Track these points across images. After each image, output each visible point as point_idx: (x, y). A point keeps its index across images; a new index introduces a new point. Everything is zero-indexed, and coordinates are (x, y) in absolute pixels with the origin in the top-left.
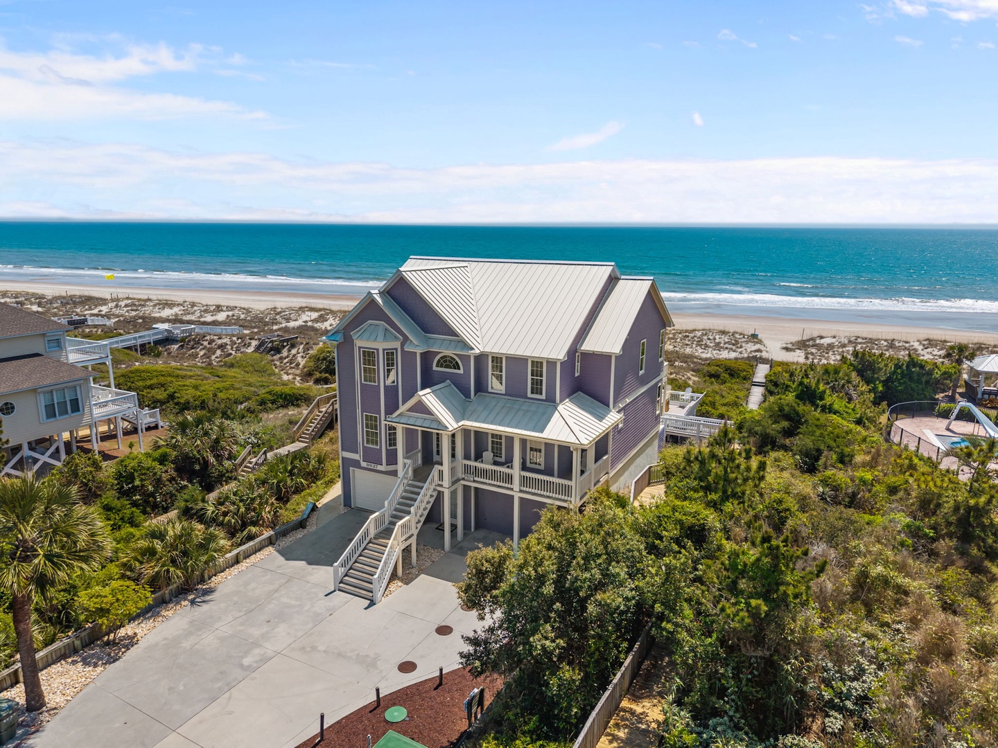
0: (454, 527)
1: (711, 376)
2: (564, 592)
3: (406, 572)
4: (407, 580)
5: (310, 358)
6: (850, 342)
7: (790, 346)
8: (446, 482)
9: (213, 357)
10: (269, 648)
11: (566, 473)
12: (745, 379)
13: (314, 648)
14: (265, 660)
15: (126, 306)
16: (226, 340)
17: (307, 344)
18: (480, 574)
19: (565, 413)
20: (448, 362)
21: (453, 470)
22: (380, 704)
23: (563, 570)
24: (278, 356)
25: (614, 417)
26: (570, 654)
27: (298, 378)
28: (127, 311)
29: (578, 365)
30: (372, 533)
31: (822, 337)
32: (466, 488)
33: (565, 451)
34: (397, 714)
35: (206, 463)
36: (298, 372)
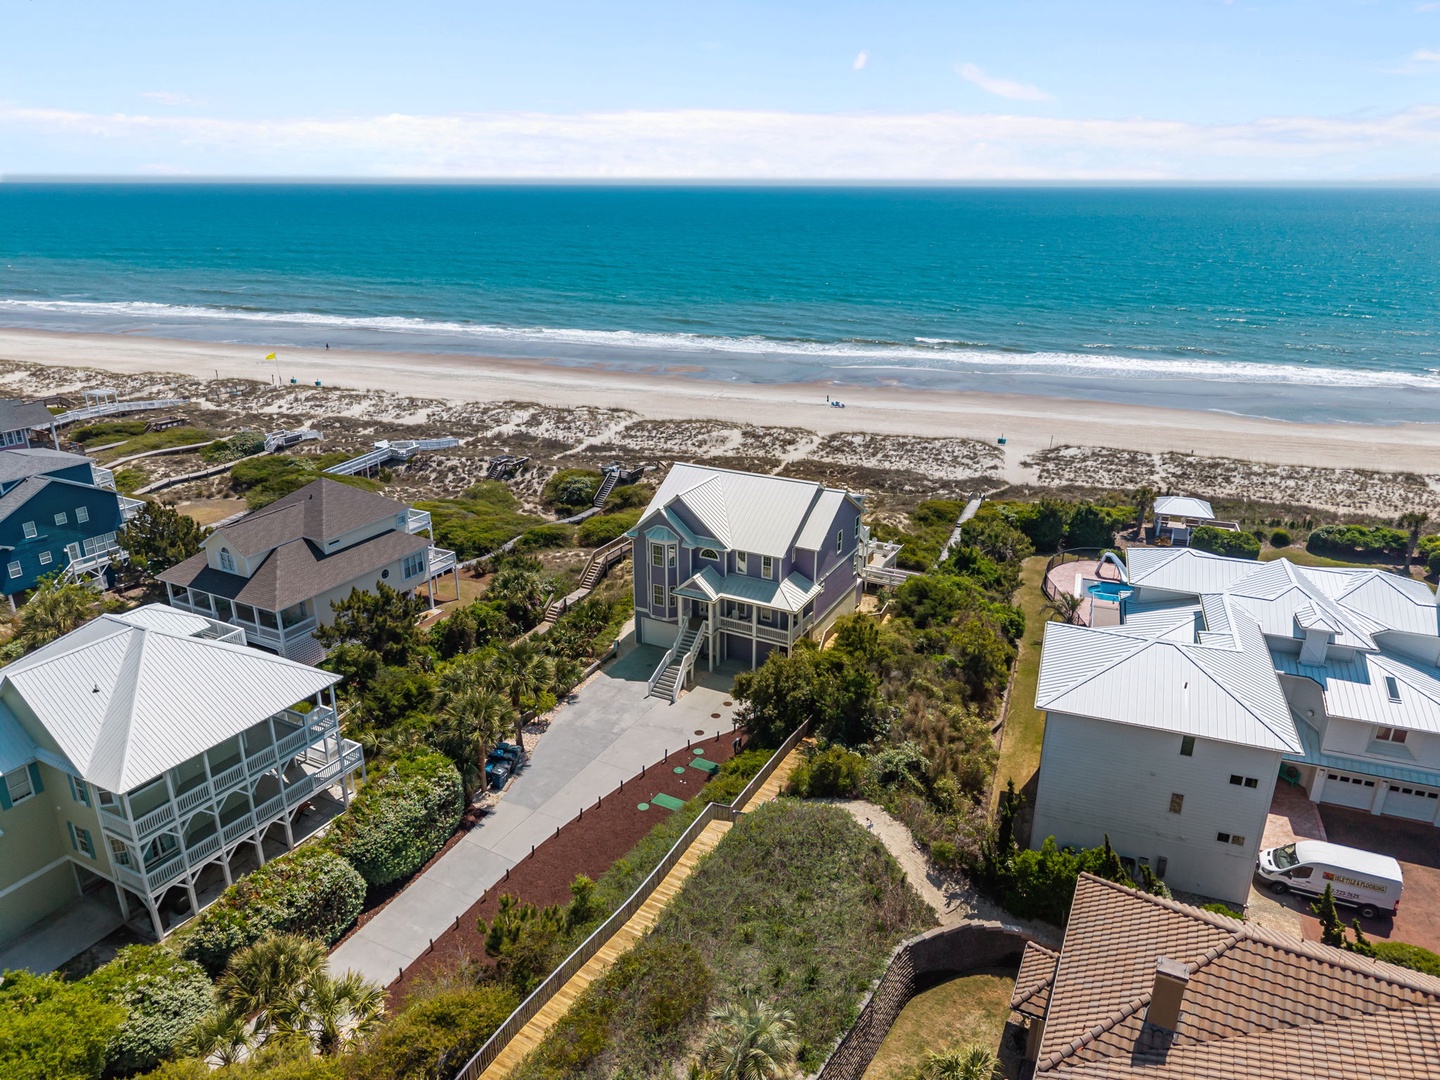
0: (714, 657)
1: (921, 519)
2: (778, 691)
3: (688, 686)
4: (690, 689)
5: (547, 484)
6: (1093, 454)
7: (1029, 460)
8: (710, 631)
9: (447, 482)
10: (623, 725)
11: (784, 627)
12: (951, 521)
13: (648, 725)
14: (624, 730)
15: (307, 399)
16: (454, 462)
17: (541, 468)
18: (741, 685)
19: (784, 590)
20: (709, 553)
21: (714, 623)
22: (690, 748)
23: (777, 680)
24: (513, 480)
25: (816, 589)
26: (780, 716)
27: (540, 507)
28: (311, 407)
29: (794, 556)
30: (668, 661)
31: (1067, 447)
32: (722, 634)
33: (784, 615)
34: (698, 751)
35: (526, 610)
36: (537, 500)
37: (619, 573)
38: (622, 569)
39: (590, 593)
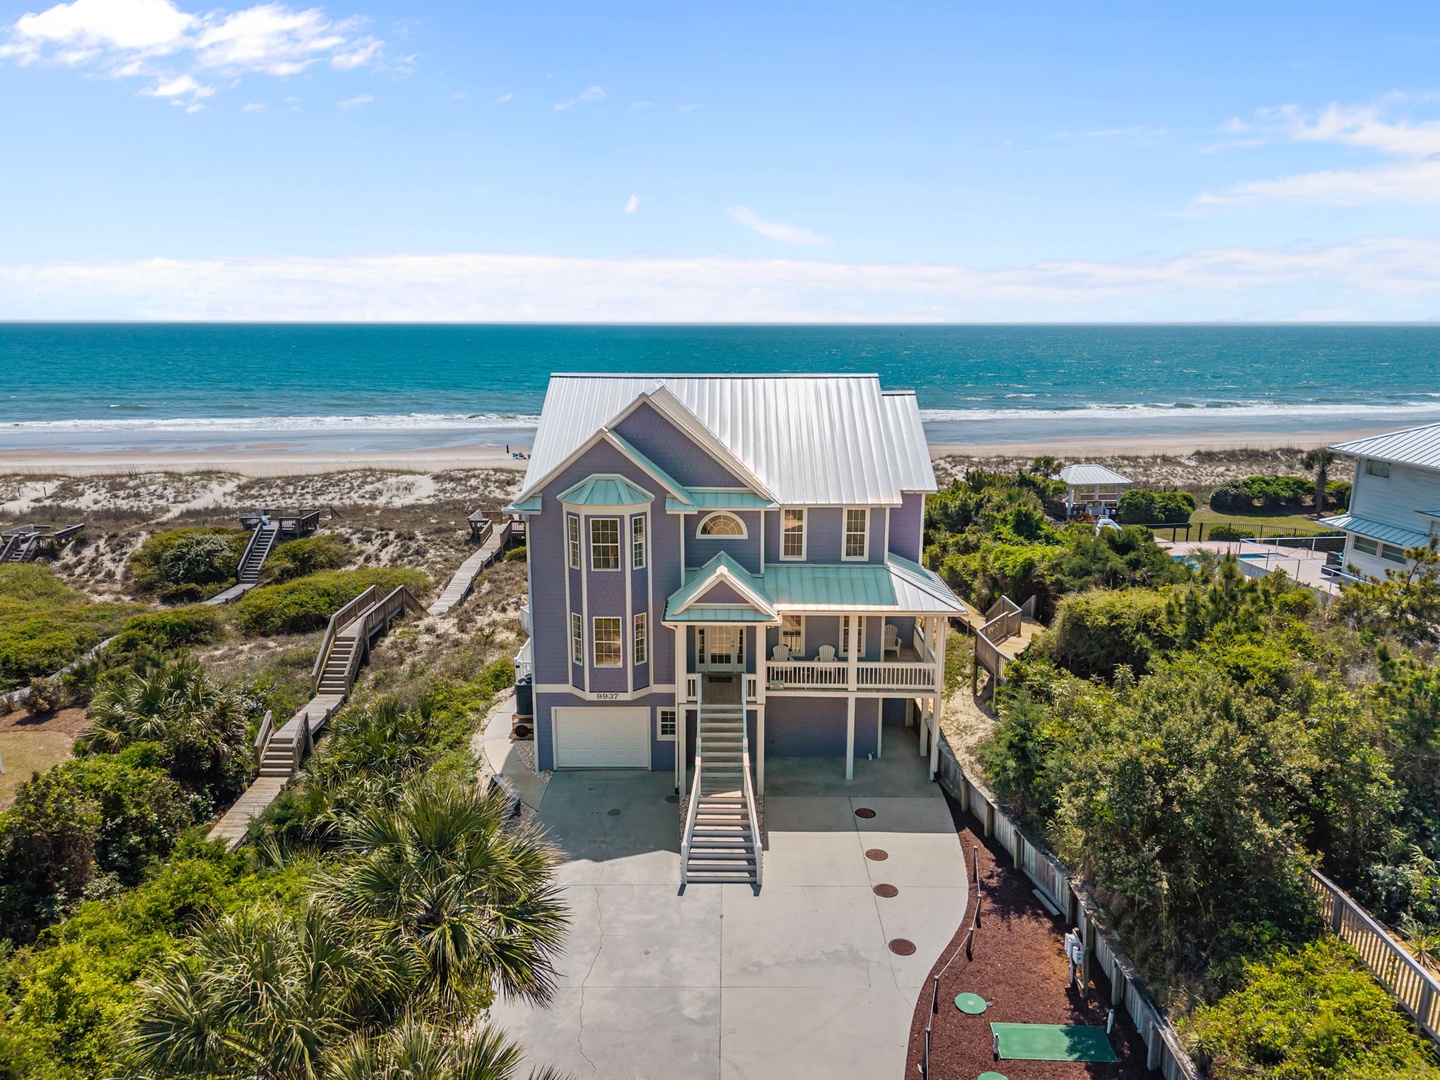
5: (133, 561)
8: (761, 696)
17: (114, 536)
20: (721, 525)
24: (58, 563)
27: (127, 598)
34: (971, 1002)
35: (217, 757)
36: (118, 587)
37: (394, 654)
38: (394, 645)
39: (345, 700)
